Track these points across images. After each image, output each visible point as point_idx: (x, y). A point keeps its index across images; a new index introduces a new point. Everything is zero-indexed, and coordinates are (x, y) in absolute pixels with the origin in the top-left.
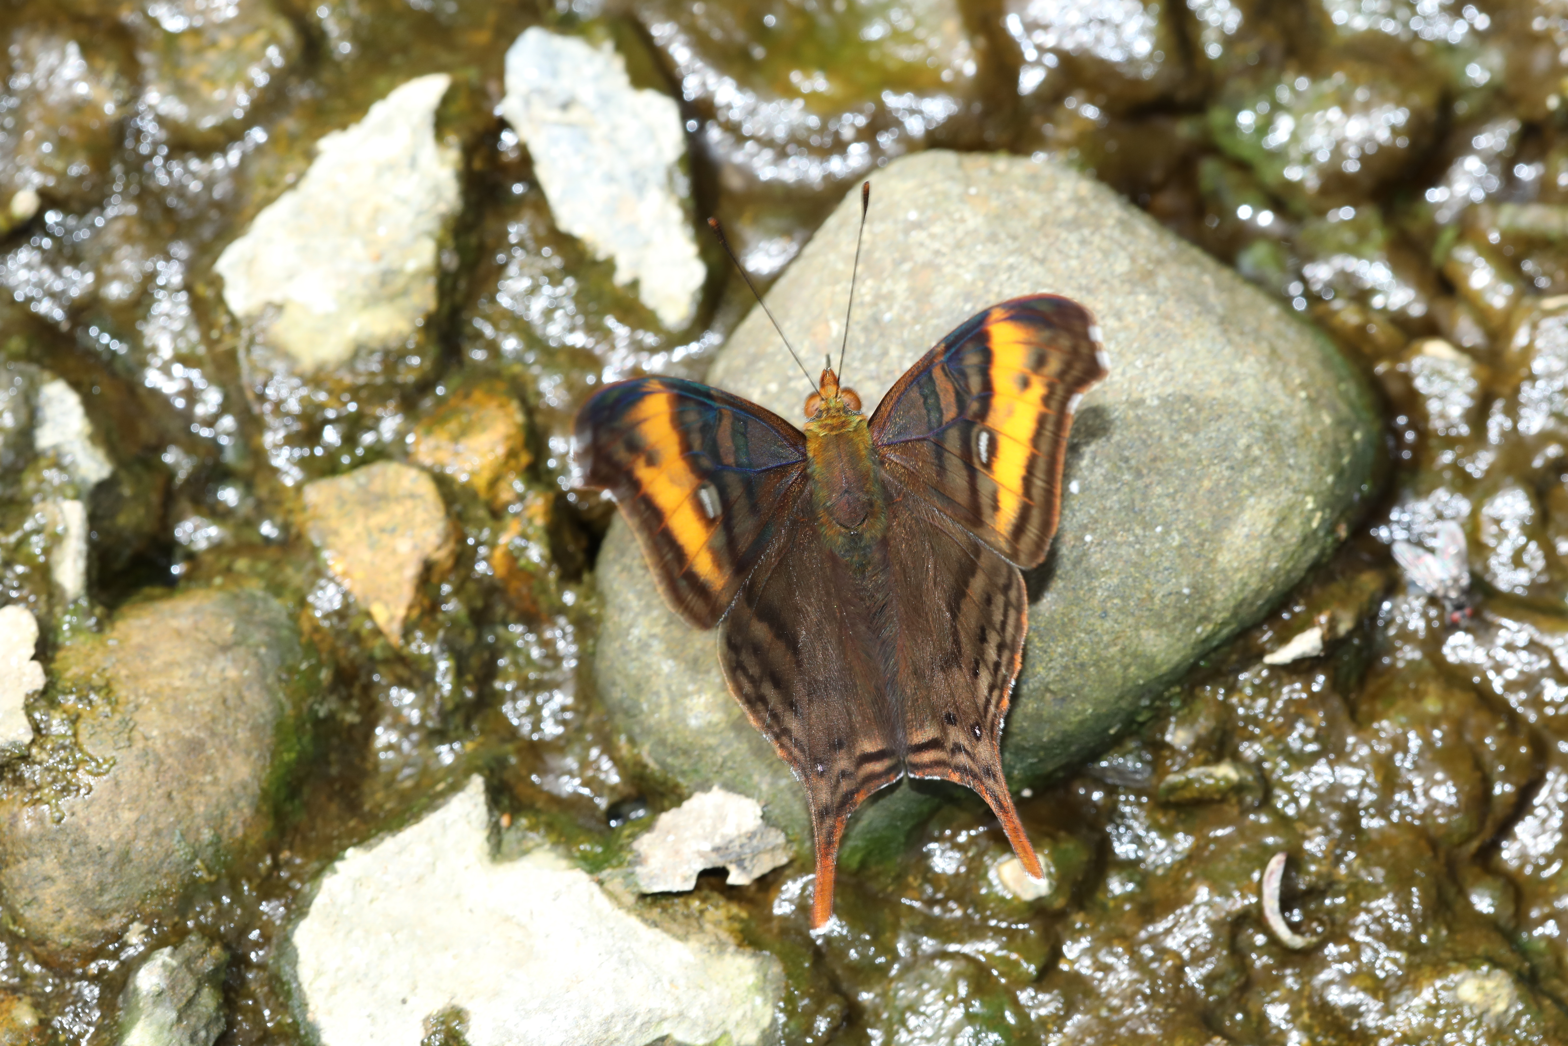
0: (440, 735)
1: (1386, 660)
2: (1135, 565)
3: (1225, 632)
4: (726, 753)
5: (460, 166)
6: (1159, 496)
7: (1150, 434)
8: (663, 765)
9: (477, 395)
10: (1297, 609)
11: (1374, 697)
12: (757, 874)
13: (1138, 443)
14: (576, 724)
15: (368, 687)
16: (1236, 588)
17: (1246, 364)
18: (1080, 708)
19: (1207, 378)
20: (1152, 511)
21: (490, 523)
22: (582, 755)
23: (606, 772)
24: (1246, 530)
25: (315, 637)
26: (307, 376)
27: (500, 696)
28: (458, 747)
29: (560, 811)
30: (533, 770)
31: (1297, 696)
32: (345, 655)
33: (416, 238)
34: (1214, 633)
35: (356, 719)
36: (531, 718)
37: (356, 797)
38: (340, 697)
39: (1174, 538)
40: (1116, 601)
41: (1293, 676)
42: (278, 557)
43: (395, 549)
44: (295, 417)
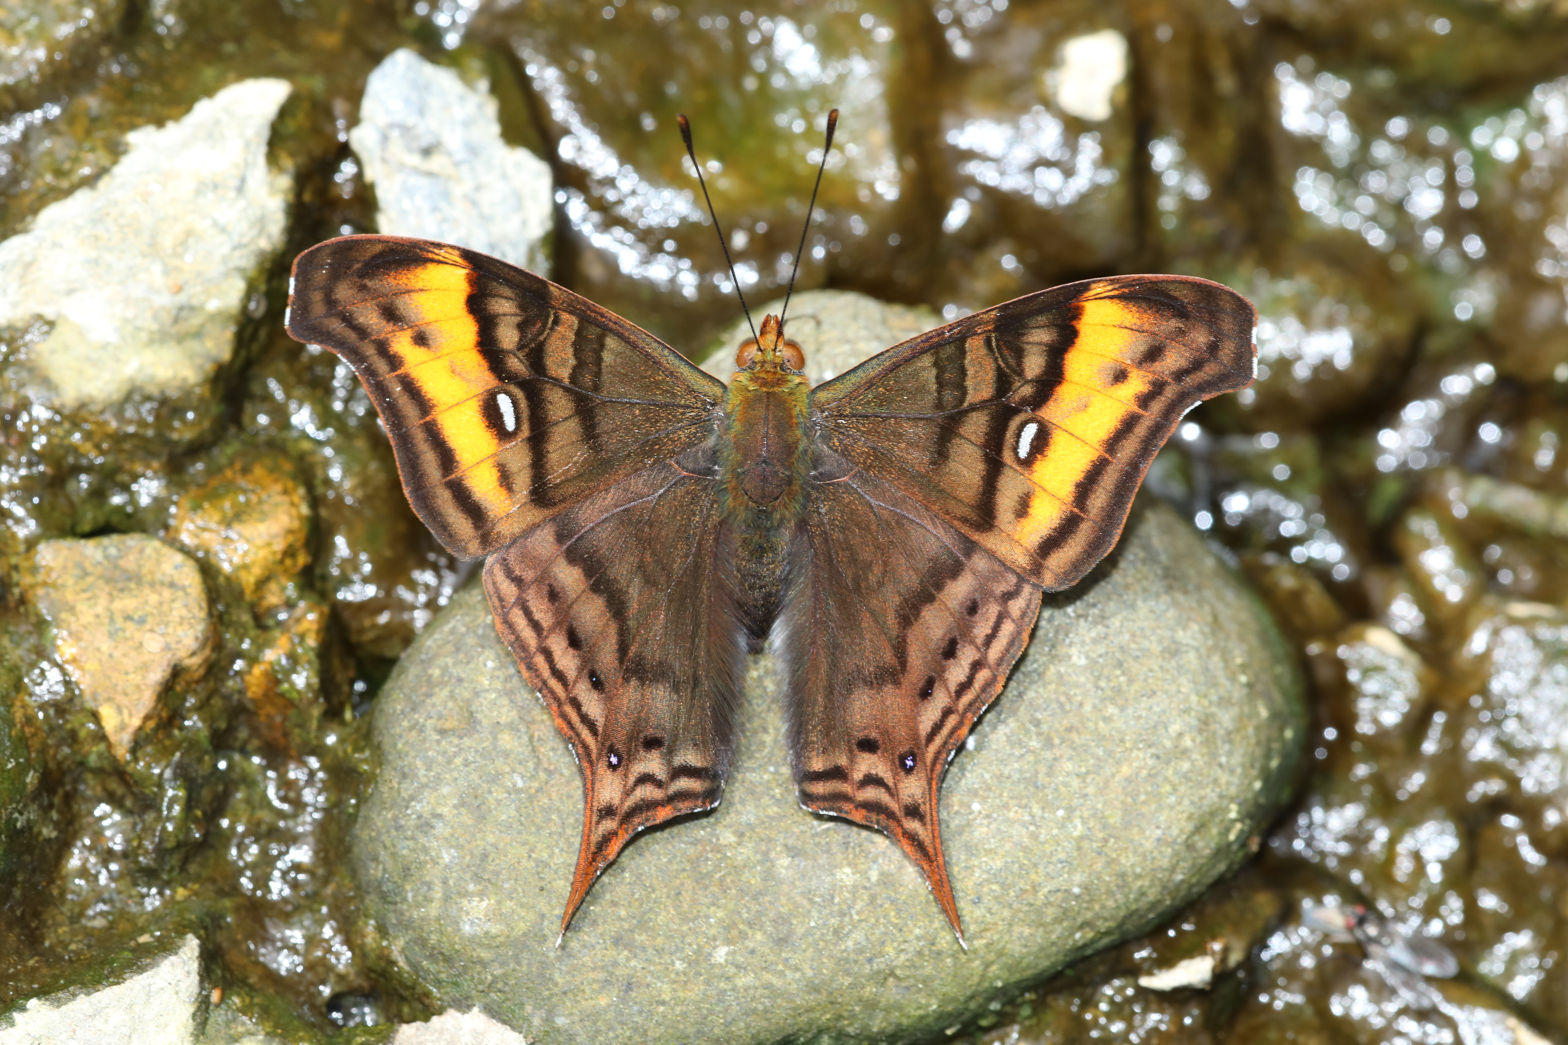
0: (150, 875)
2: (1026, 850)
3: (1106, 941)
4: (498, 972)
5: (291, 197)
6: (1068, 774)
7: (1069, 699)
8: (416, 967)
9: (258, 471)
10: (1187, 927)
11: (1245, 1040)
13: (1054, 705)
14: (309, 889)
15: (71, 798)
16: (1132, 896)
17: (1189, 633)
18: (923, 1001)
19: (1146, 644)
20: (1056, 790)
21: (253, 632)
22: (312, 930)
23: (338, 955)
24: (1159, 832)
25: (27, 730)
26: (66, 412)
27: (226, 838)
28: (168, 892)
29: (277, 993)
30: (251, 936)
31: (1163, 1027)
32: (54, 756)
33: (227, 275)
34: (1093, 941)
35: (54, 834)
36: (259, 872)
37: (37, 928)
38: (41, 807)
39: (1075, 827)
40: (994, 887)
41: (1166, 1005)
43: (141, 644)
44: (41, 456)
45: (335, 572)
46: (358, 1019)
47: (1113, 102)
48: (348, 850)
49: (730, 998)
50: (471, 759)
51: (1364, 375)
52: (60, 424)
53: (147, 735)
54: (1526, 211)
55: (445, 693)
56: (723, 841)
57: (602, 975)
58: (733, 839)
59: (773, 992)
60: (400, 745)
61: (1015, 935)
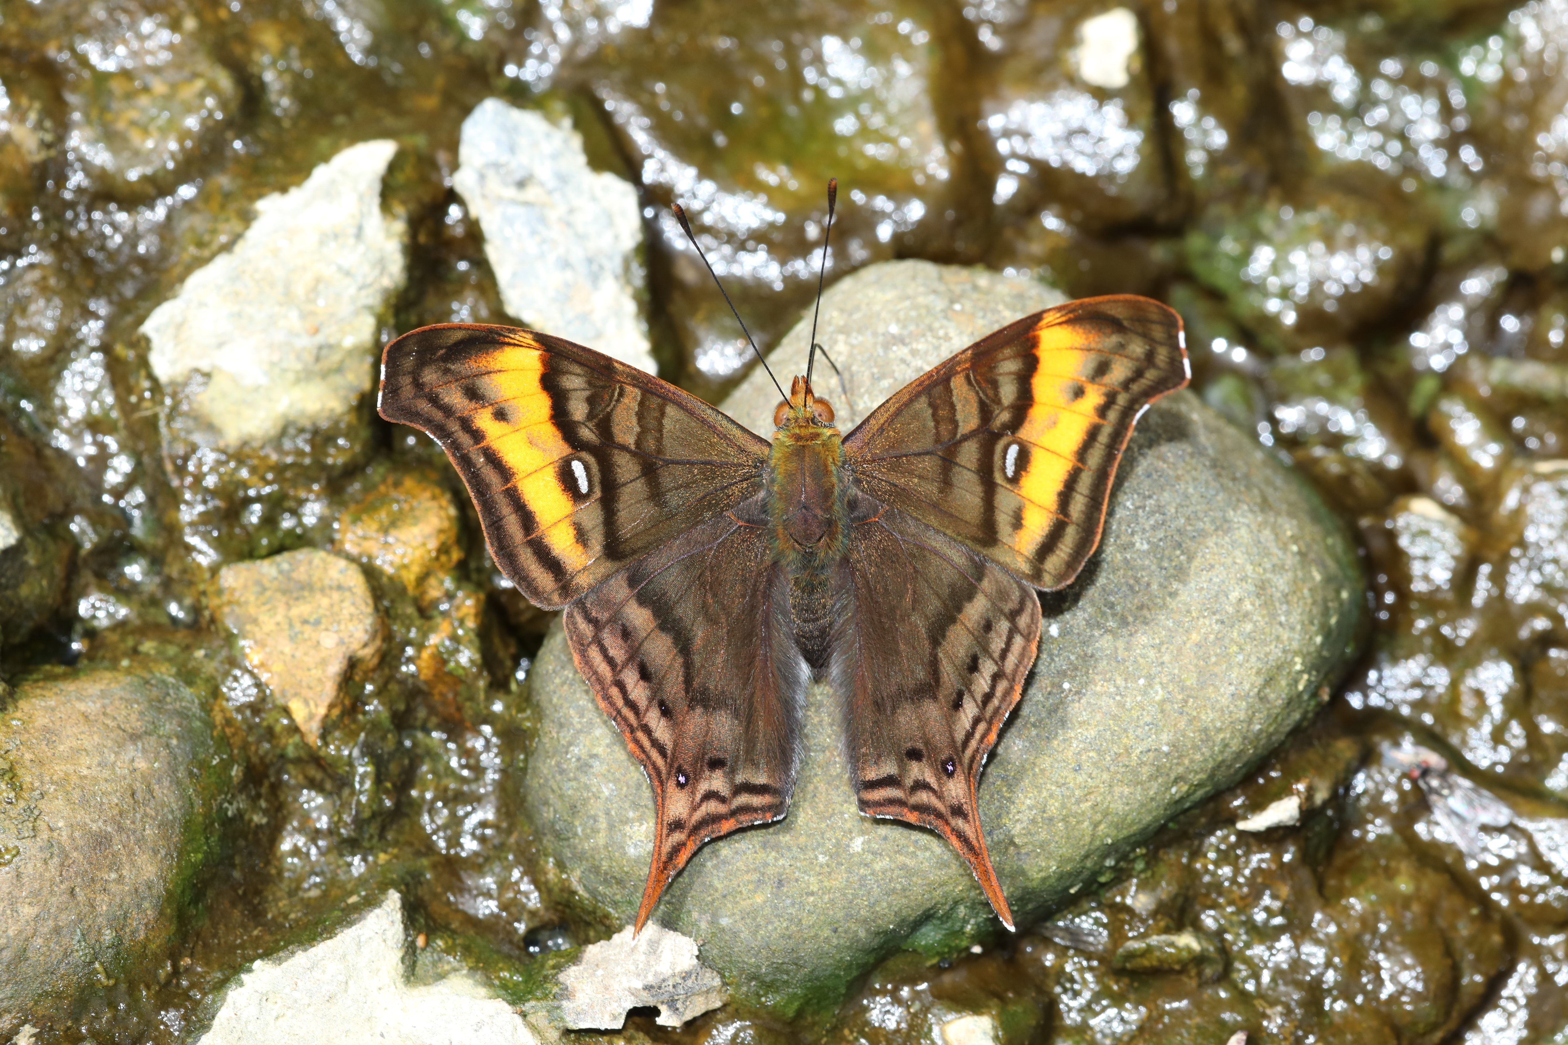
0: (352, 845)
1: (1356, 833)
2: (1115, 717)
3: (1200, 793)
5: (406, 240)
6: (1144, 647)
7: (1137, 580)
8: (593, 893)
9: (408, 483)
10: (1273, 774)
11: (1343, 871)
12: (688, 1016)
13: (1124, 588)
14: (496, 841)
15: (276, 787)
16: (1216, 749)
17: (1239, 512)
18: (1043, 864)
20: (1136, 661)
21: (418, 622)
22: (502, 875)
23: (527, 895)
24: (1232, 688)
25: (227, 730)
26: (231, 451)
27: (417, 806)
28: (370, 858)
29: (477, 933)
30: (449, 888)
31: (1265, 866)
32: (256, 751)
33: (356, 313)
34: (1188, 794)
35: (264, 821)
36: (449, 832)
37: (259, 904)
38: (249, 796)
39: (1157, 692)
40: (1092, 754)
41: (1264, 844)
42: (189, 640)
43: (318, 643)
44: (214, 493)
46: (552, 949)
47: (1128, 69)
48: (523, 800)
49: (871, 881)
52: (226, 463)
53: (334, 722)
54: (1515, 123)
57: (755, 876)
59: (909, 872)
60: (555, 700)
61: (1117, 795)
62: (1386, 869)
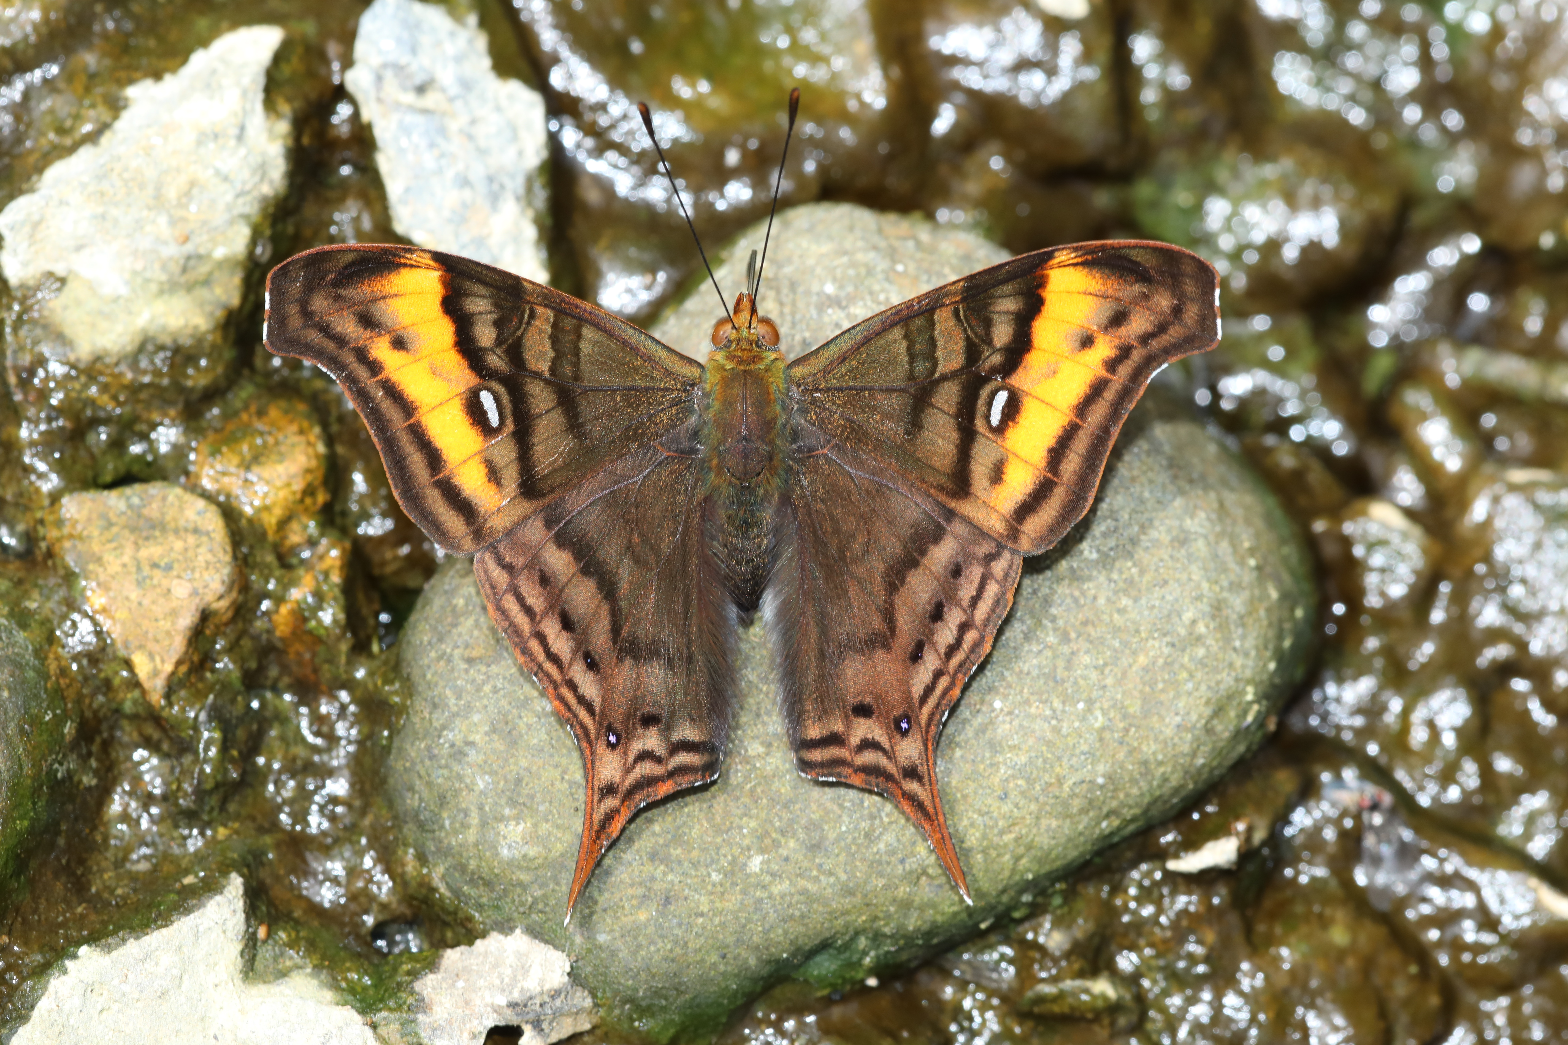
0: (191, 817)
1: (1288, 873)
2: (1049, 744)
3: (1131, 828)
4: (538, 893)
5: (290, 142)
6: (1086, 667)
8: (457, 893)
9: (274, 413)
10: (1210, 809)
11: (1273, 916)
13: (1069, 600)
14: (347, 821)
15: (108, 745)
16: (1155, 783)
17: (1196, 521)
20: (1076, 683)
21: (278, 572)
22: (353, 862)
23: (379, 885)
24: (1178, 719)
25: (62, 681)
26: (82, 366)
27: (262, 776)
28: (209, 833)
29: (322, 925)
30: (294, 871)
31: (1192, 908)
32: (90, 705)
33: (231, 222)
34: (1119, 829)
35: (94, 782)
36: (297, 807)
37: (83, 875)
38: (80, 756)
39: (1096, 719)
40: (1020, 782)
41: (1194, 887)
42: (21, 574)
43: (169, 591)
44: (59, 411)
45: (354, 507)
46: (402, 947)
48: (384, 781)
49: (767, 906)
50: (499, 686)
51: (1352, 253)
52: (77, 378)
53: (180, 680)
54: (1502, 82)
55: (470, 622)
56: (751, 752)
57: (640, 891)
58: (761, 750)
59: (809, 898)
60: (429, 676)
61: (1043, 827)
62: (1321, 916)
